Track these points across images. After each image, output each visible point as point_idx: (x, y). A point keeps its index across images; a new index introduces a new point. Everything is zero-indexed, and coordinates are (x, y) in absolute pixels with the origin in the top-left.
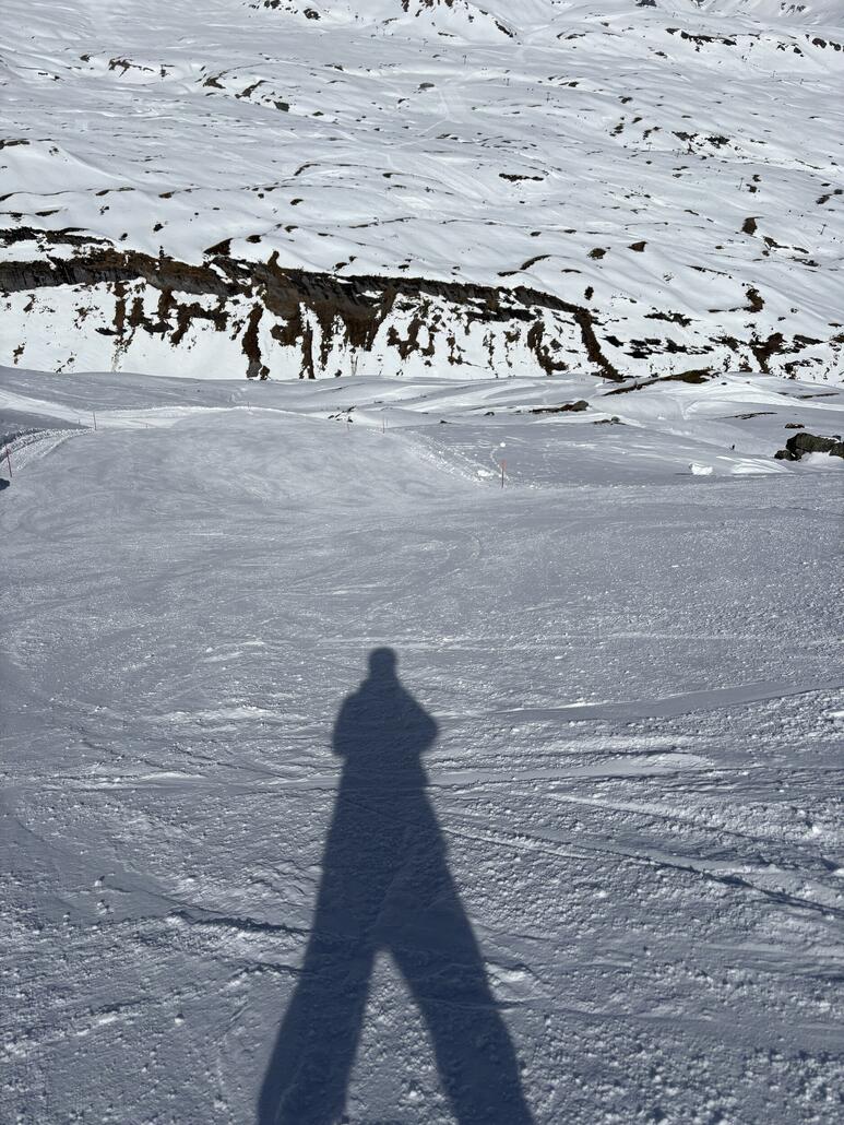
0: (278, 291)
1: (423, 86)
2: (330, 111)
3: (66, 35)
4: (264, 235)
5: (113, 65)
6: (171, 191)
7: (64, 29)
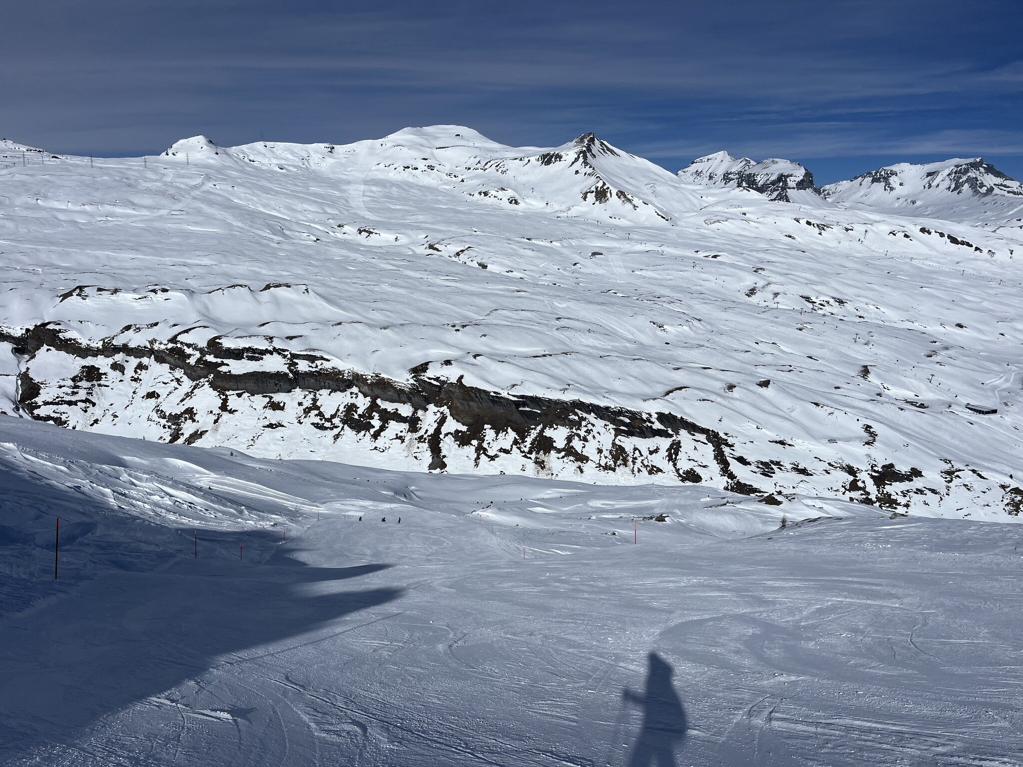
0: (462, 404)
1: (594, 254)
2: (519, 270)
3: (329, 210)
4: (456, 360)
5: (360, 232)
6: (389, 324)
7: (329, 205)
